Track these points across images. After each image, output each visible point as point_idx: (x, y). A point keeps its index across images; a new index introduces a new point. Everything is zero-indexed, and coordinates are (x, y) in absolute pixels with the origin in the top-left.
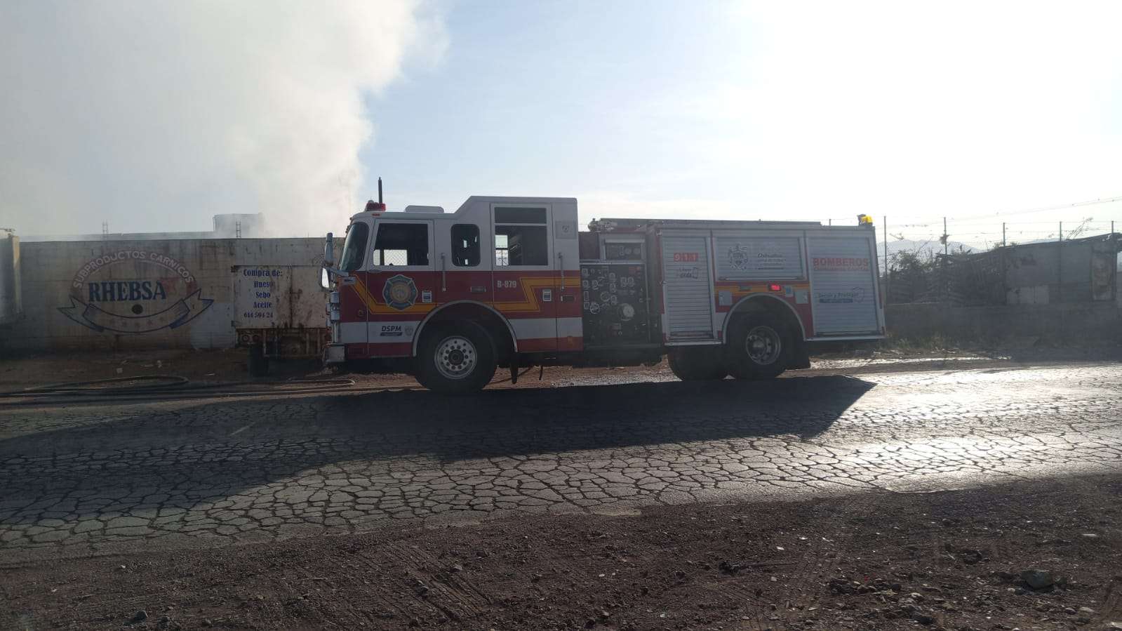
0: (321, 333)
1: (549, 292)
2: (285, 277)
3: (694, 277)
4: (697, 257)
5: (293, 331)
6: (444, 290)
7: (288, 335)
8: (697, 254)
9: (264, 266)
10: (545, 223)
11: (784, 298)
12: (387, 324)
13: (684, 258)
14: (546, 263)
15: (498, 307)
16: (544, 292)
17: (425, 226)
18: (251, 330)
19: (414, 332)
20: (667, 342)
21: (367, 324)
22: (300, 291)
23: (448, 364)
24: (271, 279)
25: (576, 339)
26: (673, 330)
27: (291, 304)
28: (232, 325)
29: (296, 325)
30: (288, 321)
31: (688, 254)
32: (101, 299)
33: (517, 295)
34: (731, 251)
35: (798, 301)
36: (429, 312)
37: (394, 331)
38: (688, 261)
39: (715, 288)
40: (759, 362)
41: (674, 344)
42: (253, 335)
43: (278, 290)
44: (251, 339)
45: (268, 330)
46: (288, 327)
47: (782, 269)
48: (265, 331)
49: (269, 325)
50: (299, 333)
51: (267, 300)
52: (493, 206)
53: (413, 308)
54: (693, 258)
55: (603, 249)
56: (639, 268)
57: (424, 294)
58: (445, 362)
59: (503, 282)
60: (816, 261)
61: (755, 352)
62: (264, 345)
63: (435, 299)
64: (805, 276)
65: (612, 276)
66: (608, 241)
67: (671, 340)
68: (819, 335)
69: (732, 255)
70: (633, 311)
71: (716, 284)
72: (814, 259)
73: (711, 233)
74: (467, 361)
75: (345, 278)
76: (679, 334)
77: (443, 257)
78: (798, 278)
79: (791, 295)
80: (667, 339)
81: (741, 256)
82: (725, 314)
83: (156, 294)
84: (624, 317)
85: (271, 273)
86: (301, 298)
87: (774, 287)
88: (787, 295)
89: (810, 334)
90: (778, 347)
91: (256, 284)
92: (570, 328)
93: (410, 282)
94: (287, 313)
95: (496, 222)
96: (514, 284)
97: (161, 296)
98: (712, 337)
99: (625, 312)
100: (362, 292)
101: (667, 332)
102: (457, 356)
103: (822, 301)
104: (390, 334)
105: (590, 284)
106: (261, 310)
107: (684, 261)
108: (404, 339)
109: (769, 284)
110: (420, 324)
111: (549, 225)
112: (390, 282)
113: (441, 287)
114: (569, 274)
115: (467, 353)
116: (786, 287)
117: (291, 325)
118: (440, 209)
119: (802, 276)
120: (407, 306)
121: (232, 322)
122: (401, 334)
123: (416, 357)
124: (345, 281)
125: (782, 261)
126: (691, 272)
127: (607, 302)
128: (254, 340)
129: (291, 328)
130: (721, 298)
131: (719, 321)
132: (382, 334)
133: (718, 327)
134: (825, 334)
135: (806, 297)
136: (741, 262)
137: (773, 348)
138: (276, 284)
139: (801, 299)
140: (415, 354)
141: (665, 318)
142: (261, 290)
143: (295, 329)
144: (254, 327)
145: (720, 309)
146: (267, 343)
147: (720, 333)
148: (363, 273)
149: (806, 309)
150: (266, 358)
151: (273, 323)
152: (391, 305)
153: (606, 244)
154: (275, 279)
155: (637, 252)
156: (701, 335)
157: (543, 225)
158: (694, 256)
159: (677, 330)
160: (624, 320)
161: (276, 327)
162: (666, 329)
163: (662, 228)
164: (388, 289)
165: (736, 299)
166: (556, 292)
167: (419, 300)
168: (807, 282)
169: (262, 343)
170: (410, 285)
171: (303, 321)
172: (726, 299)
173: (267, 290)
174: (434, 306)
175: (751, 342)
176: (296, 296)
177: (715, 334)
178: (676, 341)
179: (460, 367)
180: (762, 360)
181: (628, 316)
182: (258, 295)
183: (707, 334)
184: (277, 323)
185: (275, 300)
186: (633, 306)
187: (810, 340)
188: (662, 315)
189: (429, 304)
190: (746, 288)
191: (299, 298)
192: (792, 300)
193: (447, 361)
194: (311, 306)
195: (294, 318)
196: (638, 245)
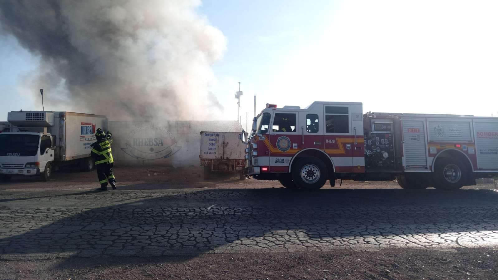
0: (236, 162)
1: (350, 145)
2: (221, 137)
3: (417, 140)
4: (419, 130)
5: (224, 160)
6: (303, 143)
7: (222, 162)
8: (419, 129)
9: (213, 132)
10: (348, 114)
11: (462, 151)
12: (278, 158)
13: (413, 130)
14: (348, 132)
15: (326, 152)
16: (347, 145)
17: (295, 115)
18: (207, 159)
19: (289, 162)
20: (405, 170)
21: (270, 158)
22: (228, 143)
23: (307, 177)
24: (216, 137)
25: (362, 167)
26: (408, 164)
27: (224, 149)
28: (200, 157)
29: (225, 158)
30: (222, 156)
31: (414, 129)
32: (138, 145)
33: (335, 146)
34: (435, 128)
35: (470, 152)
36: (296, 153)
37: (281, 161)
38: (414, 132)
39: (428, 145)
40: (450, 181)
41: (408, 171)
42: (207, 162)
43: (218, 142)
44: (206, 163)
45: (214, 159)
46: (222, 159)
47: (461, 137)
48: (212, 160)
49: (214, 158)
50: (226, 161)
51: (214, 147)
52: (325, 106)
53: (289, 151)
54: (417, 131)
55: (373, 126)
56: (390, 135)
57: (294, 145)
58: (306, 176)
59: (329, 140)
60: (478, 133)
61: (447, 176)
62: (212, 166)
63: (299, 147)
64: (473, 140)
65: (378, 138)
66: (375, 122)
67: (407, 169)
68: (480, 169)
69: (436, 130)
70: (388, 155)
71: (428, 143)
72: (477, 133)
73: (426, 119)
74: (316, 175)
75: (261, 137)
76: (411, 166)
77: (302, 129)
78: (469, 141)
79: (466, 150)
80: (405, 169)
81: (441, 130)
82: (433, 158)
83: (159, 143)
84: (383, 158)
85: (216, 135)
86: (228, 146)
87: (457, 145)
88: (464, 150)
89: (476, 168)
90: (459, 174)
91: (210, 140)
92: (359, 162)
93: (288, 139)
94: (221, 152)
95: (326, 113)
96: (333, 141)
97: (161, 144)
98: (426, 168)
99: (384, 155)
100: (268, 143)
101: (405, 166)
102: (310, 174)
103: (481, 153)
104: (279, 162)
105: (367, 142)
106: (211, 151)
107: (413, 132)
108: (286, 164)
109: (455, 145)
110: (292, 158)
111: (350, 114)
112: (279, 139)
113: (302, 141)
114: (359, 137)
115: (315, 171)
116: (464, 146)
117: (223, 158)
118: (299, 107)
119: (471, 141)
120: (287, 150)
121: (199, 156)
122: (284, 162)
123: (290, 173)
124: (260, 138)
125: (461, 133)
126: (416, 138)
127: (375, 151)
128: (208, 164)
129: (223, 159)
130: (431, 150)
131: (430, 161)
132: (276, 162)
133: (429, 164)
134: (483, 169)
135: (473, 151)
136: (440, 133)
137: (456, 174)
138: (218, 140)
139: (471, 151)
140: (290, 172)
141: (404, 159)
142: (212, 142)
143: (224, 159)
144: (208, 158)
145: (430, 155)
146: (213, 165)
147: (431, 167)
148: (269, 135)
149: (474, 157)
150: (213, 172)
151: (216, 157)
152: (280, 150)
153: (374, 124)
154: (217, 137)
155: (389, 127)
156: (421, 167)
157: (347, 114)
158: (418, 130)
159: (410, 164)
160: (383, 159)
161: (217, 158)
162: (404, 164)
163: (402, 117)
164: (279, 142)
165: (438, 151)
166: (353, 145)
167: (292, 147)
168: (474, 143)
169: (211, 165)
170: (288, 141)
171: (228, 156)
172: (433, 150)
173: (214, 142)
174: (298, 150)
175: (446, 172)
176: (226, 145)
177: (428, 167)
178: (409, 169)
179: (312, 178)
180: (452, 180)
181: (386, 157)
182: (210, 144)
183: (423, 167)
184: (217, 157)
185: (217, 147)
186: (387, 153)
187: (476, 171)
188: (402, 157)
189: (296, 149)
190: (444, 146)
191: (227, 146)
192: (467, 152)
193: (306, 175)
194: (232, 150)
195: (224, 155)
196: (389, 125)
